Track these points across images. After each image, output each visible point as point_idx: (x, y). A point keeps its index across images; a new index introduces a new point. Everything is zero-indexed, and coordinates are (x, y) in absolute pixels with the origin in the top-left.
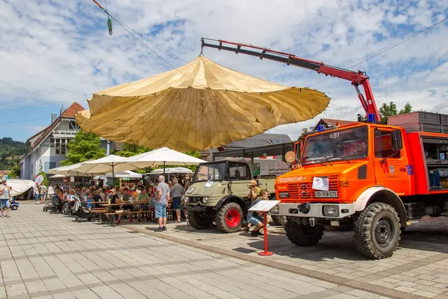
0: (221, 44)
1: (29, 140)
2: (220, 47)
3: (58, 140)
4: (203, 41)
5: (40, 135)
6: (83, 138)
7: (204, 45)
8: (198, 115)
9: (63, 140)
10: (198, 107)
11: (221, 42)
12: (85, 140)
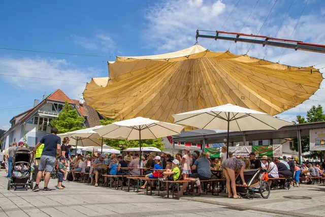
0: (217, 35)
1: (14, 118)
2: (217, 38)
3: (41, 119)
4: (197, 33)
5: (23, 116)
6: (69, 116)
7: (198, 36)
8: (182, 98)
9: (46, 120)
10: (183, 91)
11: (218, 32)
12: (71, 117)
